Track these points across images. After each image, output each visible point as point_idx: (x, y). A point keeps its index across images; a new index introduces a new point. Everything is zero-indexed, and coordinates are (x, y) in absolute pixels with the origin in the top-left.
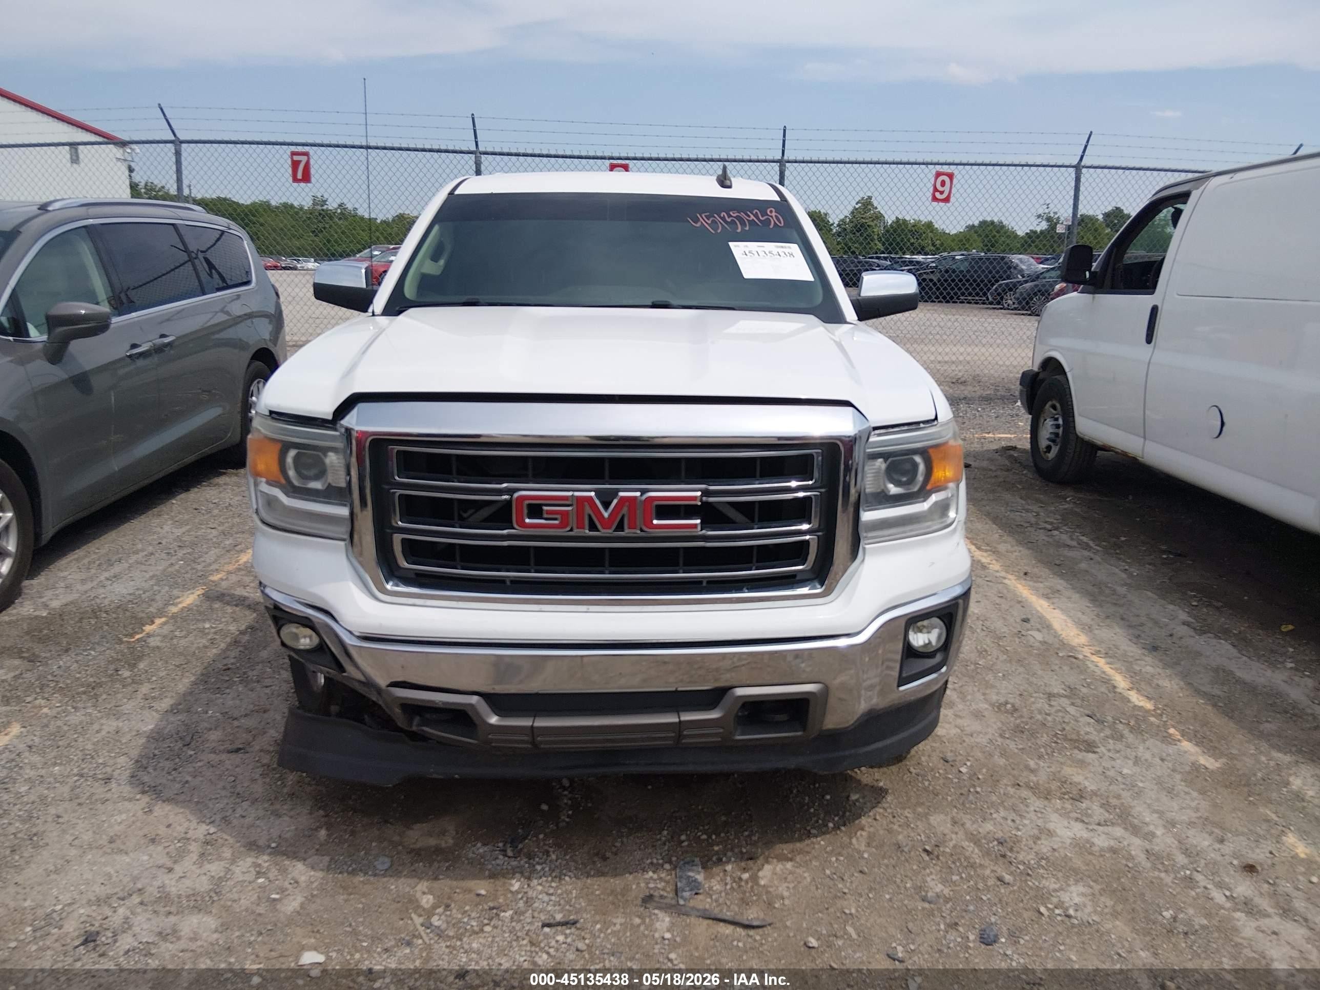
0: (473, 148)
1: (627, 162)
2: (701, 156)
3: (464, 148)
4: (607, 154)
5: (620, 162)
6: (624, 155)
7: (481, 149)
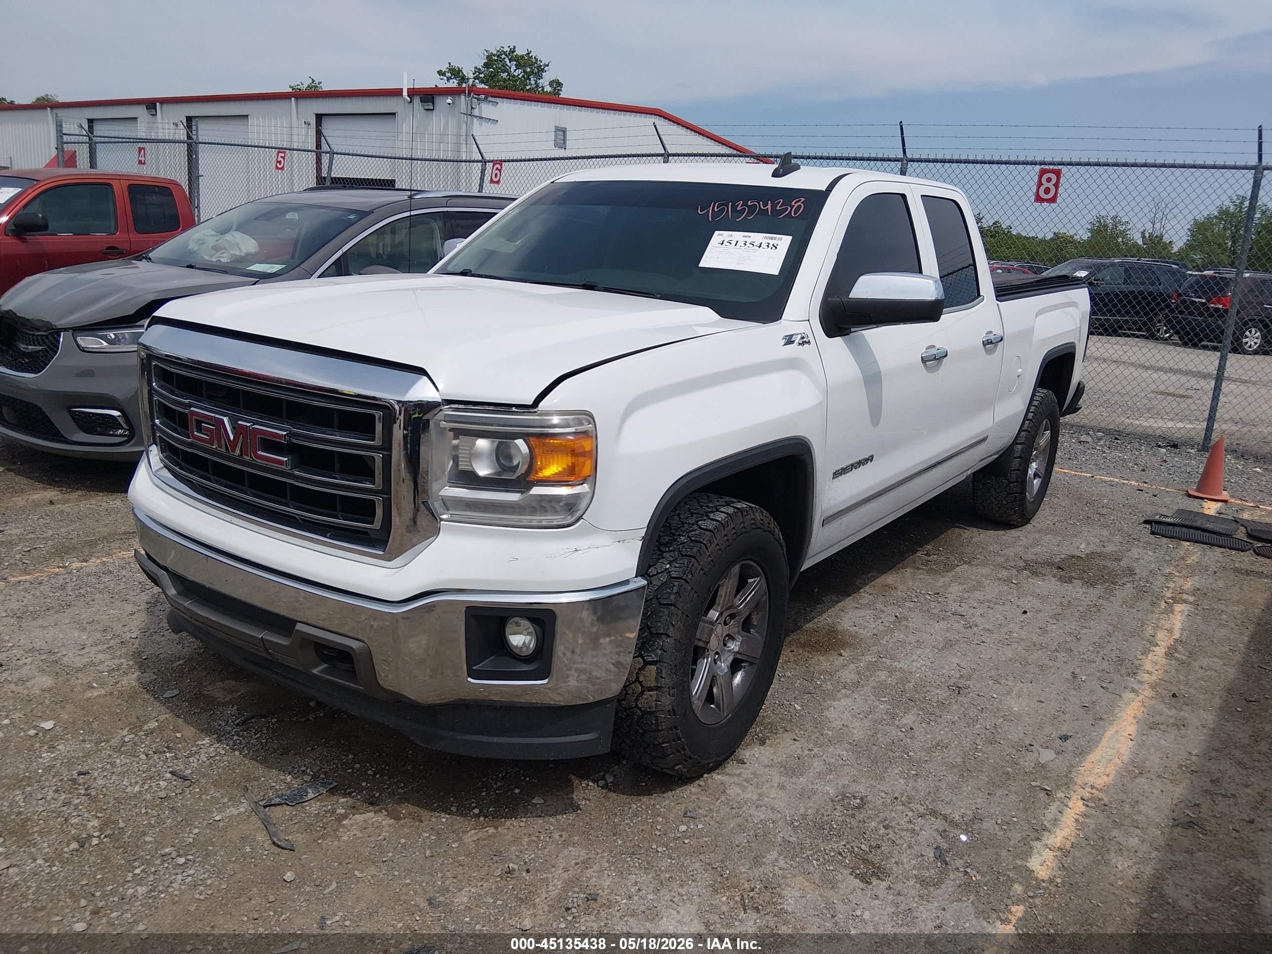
0: (901, 156)
1: (1060, 167)
2: (1151, 161)
3: (892, 156)
4: (1038, 159)
5: (1051, 167)
6: (1057, 159)
7: (909, 156)
